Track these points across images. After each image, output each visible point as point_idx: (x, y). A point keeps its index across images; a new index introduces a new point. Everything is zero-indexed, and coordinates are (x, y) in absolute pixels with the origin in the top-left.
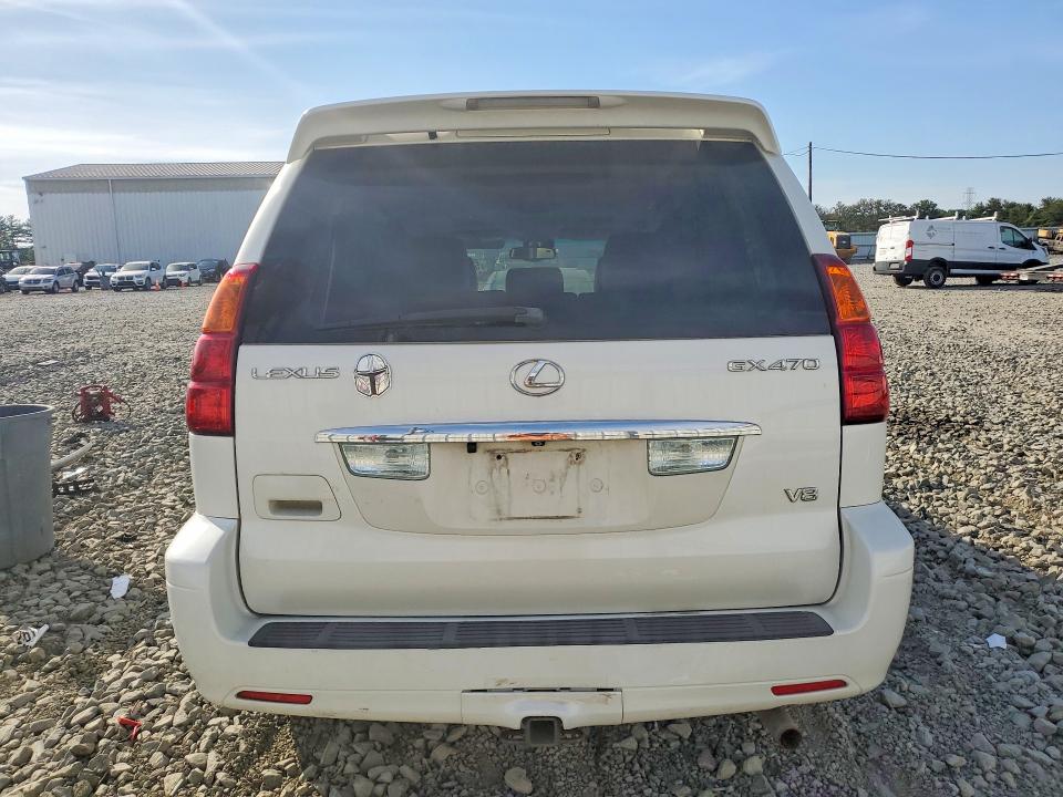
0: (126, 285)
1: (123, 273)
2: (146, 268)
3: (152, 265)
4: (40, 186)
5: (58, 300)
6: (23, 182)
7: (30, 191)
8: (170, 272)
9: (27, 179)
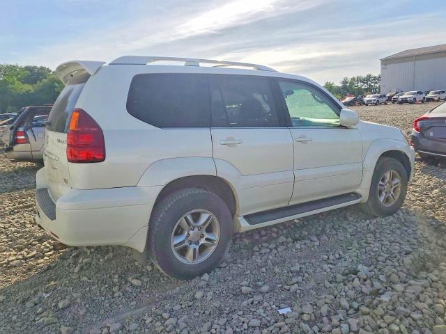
0: (404, 101)
1: (404, 97)
2: (414, 94)
3: (418, 93)
4: (385, 62)
5: (378, 108)
6: (380, 61)
7: (382, 64)
8: (430, 95)
9: (381, 60)
